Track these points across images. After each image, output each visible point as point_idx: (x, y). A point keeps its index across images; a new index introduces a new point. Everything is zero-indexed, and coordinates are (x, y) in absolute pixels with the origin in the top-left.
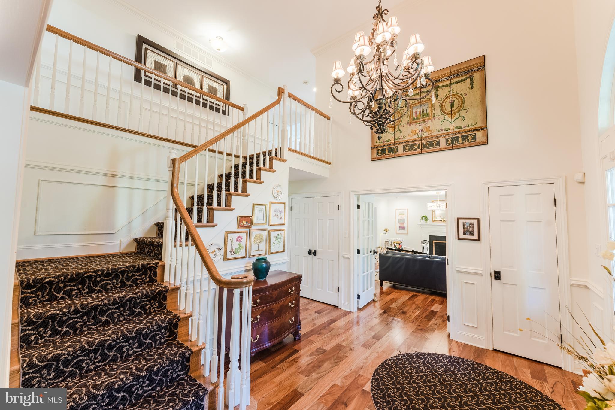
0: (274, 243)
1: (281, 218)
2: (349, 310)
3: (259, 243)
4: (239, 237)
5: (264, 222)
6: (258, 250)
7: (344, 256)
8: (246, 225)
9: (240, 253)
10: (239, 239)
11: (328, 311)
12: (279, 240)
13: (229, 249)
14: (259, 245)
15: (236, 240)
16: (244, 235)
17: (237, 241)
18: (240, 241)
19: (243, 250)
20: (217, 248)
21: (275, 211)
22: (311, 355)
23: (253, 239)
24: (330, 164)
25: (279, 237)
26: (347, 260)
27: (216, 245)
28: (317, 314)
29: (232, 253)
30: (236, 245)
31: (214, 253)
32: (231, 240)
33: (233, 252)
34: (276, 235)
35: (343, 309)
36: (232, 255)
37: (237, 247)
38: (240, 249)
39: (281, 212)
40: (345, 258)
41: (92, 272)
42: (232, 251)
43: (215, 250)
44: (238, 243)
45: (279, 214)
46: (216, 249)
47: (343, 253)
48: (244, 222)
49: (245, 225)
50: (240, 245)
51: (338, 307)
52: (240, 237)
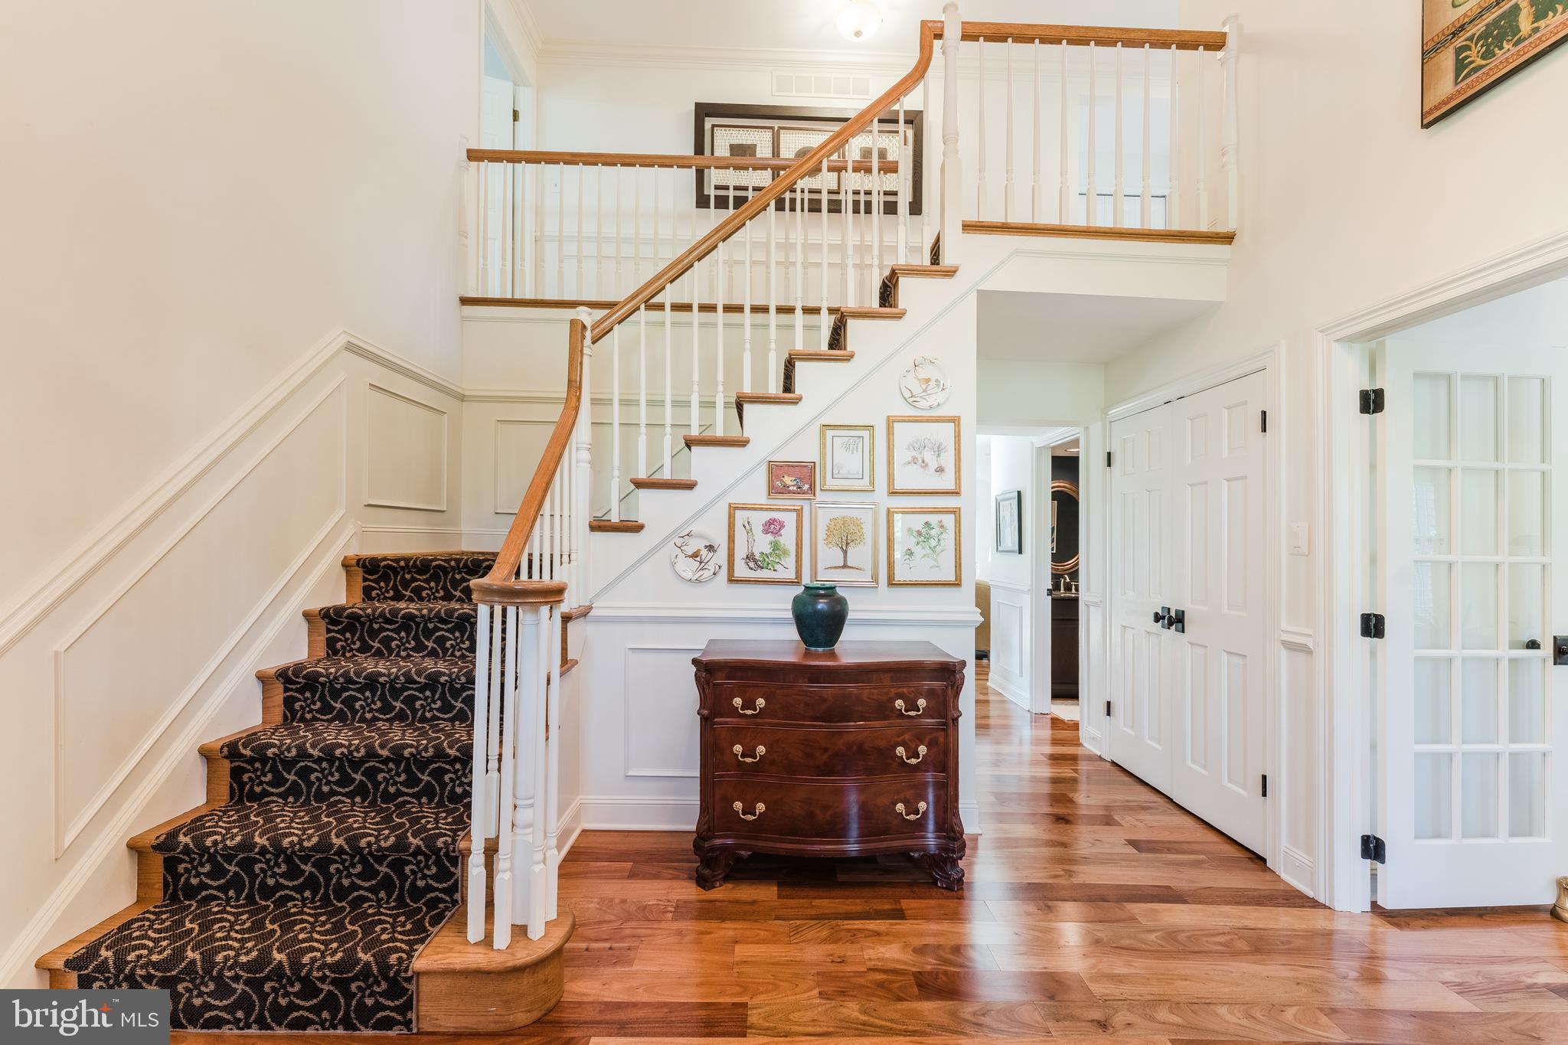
0: (910, 553)
1: (940, 470)
2: (1311, 894)
3: (847, 544)
4: (771, 522)
5: (865, 484)
6: (845, 566)
7: (1285, 637)
8: (795, 488)
9: (777, 567)
10: (772, 527)
11: (1202, 857)
12: (933, 543)
13: (740, 552)
14: (845, 552)
15: (761, 528)
16: (790, 519)
17: (766, 531)
18: (776, 533)
19: (790, 561)
20: (706, 547)
21: (911, 447)
22: (920, 950)
23: (821, 535)
24: (1228, 238)
25: (933, 532)
26: (1301, 658)
27: (701, 536)
28: (1132, 850)
29: (752, 564)
30: (762, 544)
31: (698, 559)
32: (748, 527)
33: (755, 561)
34: (920, 527)
35: (1284, 876)
36: (751, 569)
37: (767, 550)
38: (779, 556)
39: (939, 450)
40: (1291, 646)
41: (442, 560)
42: (750, 557)
43: (699, 551)
44: (770, 537)
45: (929, 456)
46: (702, 548)
47: (1284, 626)
48: (788, 480)
49: (791, 488)
50: (776, 546)
51: (1264, 860)
52: (774, 520)
